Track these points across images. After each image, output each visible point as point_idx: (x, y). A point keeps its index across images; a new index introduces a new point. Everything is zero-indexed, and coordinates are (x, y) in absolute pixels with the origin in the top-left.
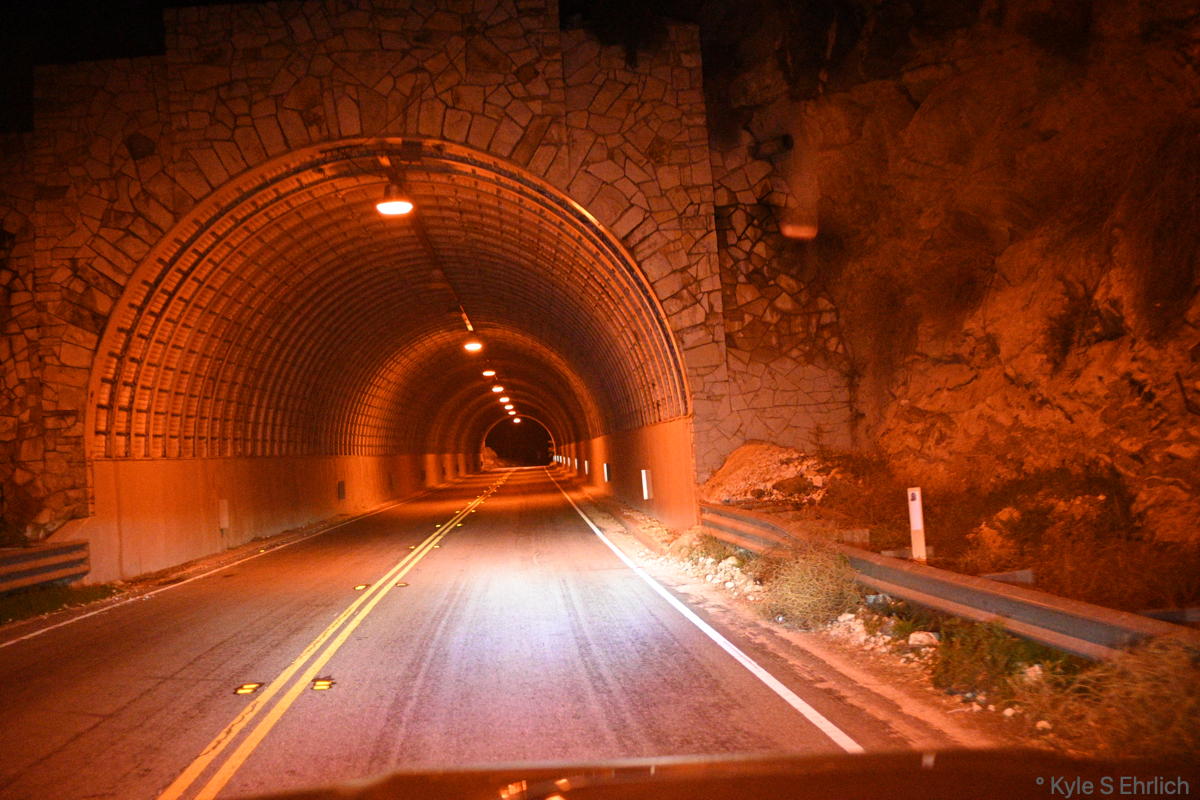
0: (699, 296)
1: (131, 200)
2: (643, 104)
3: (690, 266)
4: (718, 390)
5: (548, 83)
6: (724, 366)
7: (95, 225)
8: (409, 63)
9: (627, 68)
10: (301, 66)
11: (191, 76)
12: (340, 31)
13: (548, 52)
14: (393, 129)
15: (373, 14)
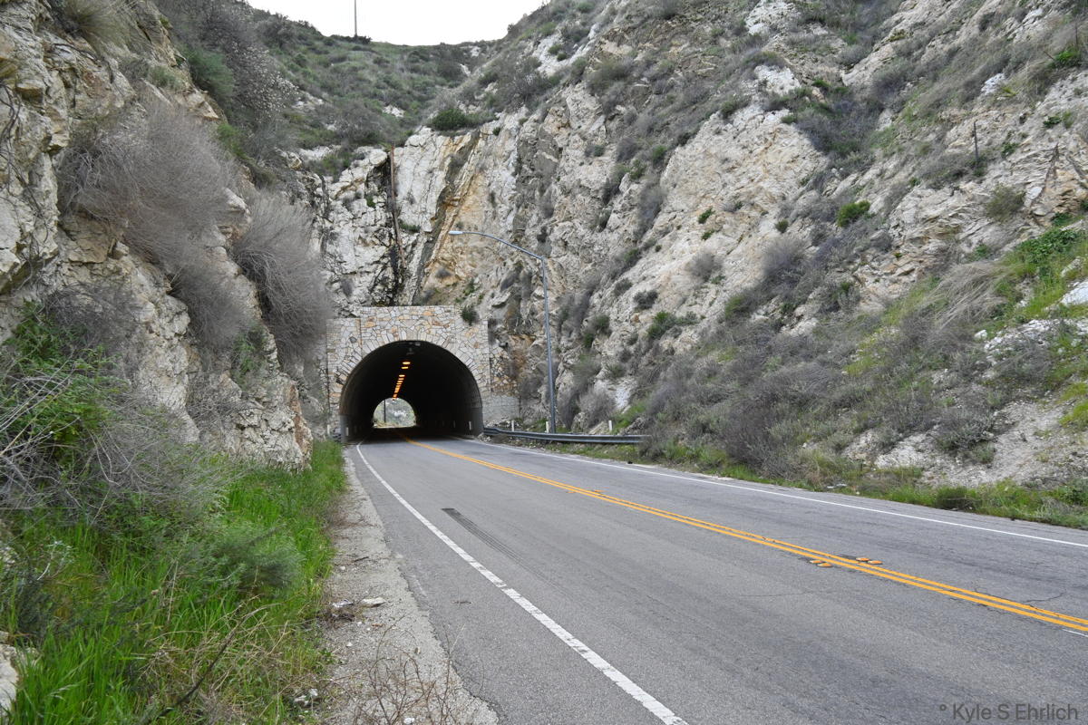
0: (485, 380)
1: (351, 353)
2: (473, 333)
3: (483, 373)
4: (489, 402)
5: (451, 328)
6: (490, 397)
7: (342, 359)
8: (418, 323)
9: (470, 325)
10: (393, 323)
11: (366, 324)
12: (402, 314)
13: (451, 321)
14: (414, 339)
15: (411, 311)
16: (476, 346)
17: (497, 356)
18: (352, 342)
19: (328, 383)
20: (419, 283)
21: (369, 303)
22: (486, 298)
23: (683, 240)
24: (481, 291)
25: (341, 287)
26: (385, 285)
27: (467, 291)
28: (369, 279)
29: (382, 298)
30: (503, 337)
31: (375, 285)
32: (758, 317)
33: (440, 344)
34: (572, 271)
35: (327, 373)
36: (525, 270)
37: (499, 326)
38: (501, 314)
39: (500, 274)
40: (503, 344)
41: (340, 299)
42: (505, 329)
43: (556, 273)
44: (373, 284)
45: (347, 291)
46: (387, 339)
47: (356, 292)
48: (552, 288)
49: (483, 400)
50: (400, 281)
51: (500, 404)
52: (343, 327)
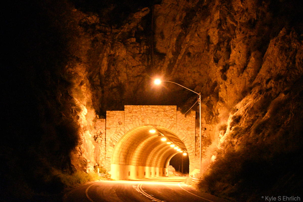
0: (192, 149)
1: (119, 130)
2: (187, 122)
4: (194, 161)
5: (174, 118)
6: (194, 158)
7: (114, 133)
8: (156, 115)
9: (185, 117)
10: (142, 115)
11: (128, 114)
12: (147, 110)
13: (175, 115)
15: (152, 108)
16: (188, 129)
18: (119, 124)
19: (106, 146)
40: (203, 129)
49: (190, 160)
52: (115, 116)
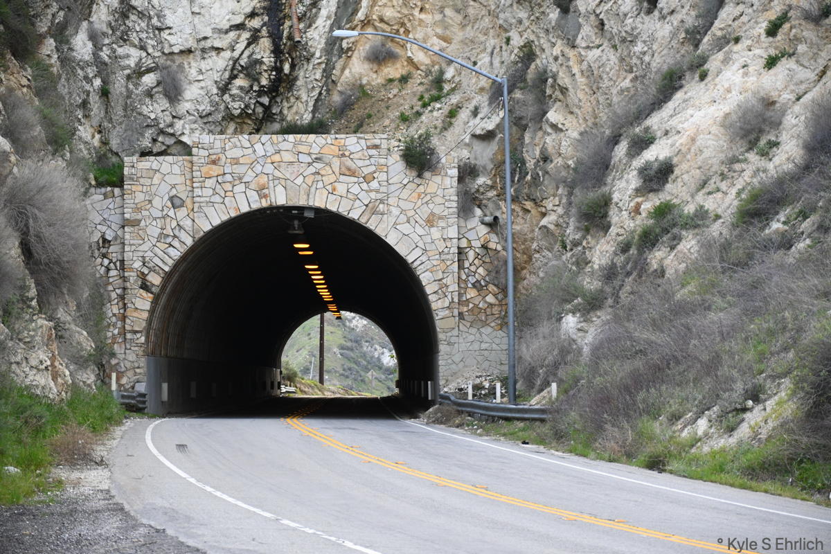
0: (447, 294)
1: (172, 229)
2: (426, 195)
3: (443, 278)
4: (453, 340)
5: (379, 182)
6: (456, 329)
7: (154, 241)
8: (312, 170)
9: (420, 176)
10: (258, 168)
11: (204, 169)
12: (278, 152)
13: (380, 168)
14: (302, 202)
15: (295, 144)
16: (430, 221)
17: (477, 244)
18: (174, 208)
19: (124, 289)
20: (327, 73)
21: (219, 117)
22: (464, 115)
23: (737, 65)
24: (454, 99)
25: (159, 83)
26: (255, 78)
27: (427, 97)
28: (218, 64)
29: (247, 106)
30: (491, 205)
31: (233, 77)
32: (776, 225)
33: (354, 215)
34: (606, 83)
35: (123, 268)
36: (538, 63)
37: (481, 180)
38: (484, 154)
39: (496, 62)
40: (488, 219)
41: (156, 109)
42: (492, 187)
43: (583, 80)
44: (227, 75)
45: (172, 92)
46: (245, 202)
47: (192, 92)
48: (576, 110)
49: (441, 336)
50: (287, 68)
51: (476, 346)
52: (158, 175)
